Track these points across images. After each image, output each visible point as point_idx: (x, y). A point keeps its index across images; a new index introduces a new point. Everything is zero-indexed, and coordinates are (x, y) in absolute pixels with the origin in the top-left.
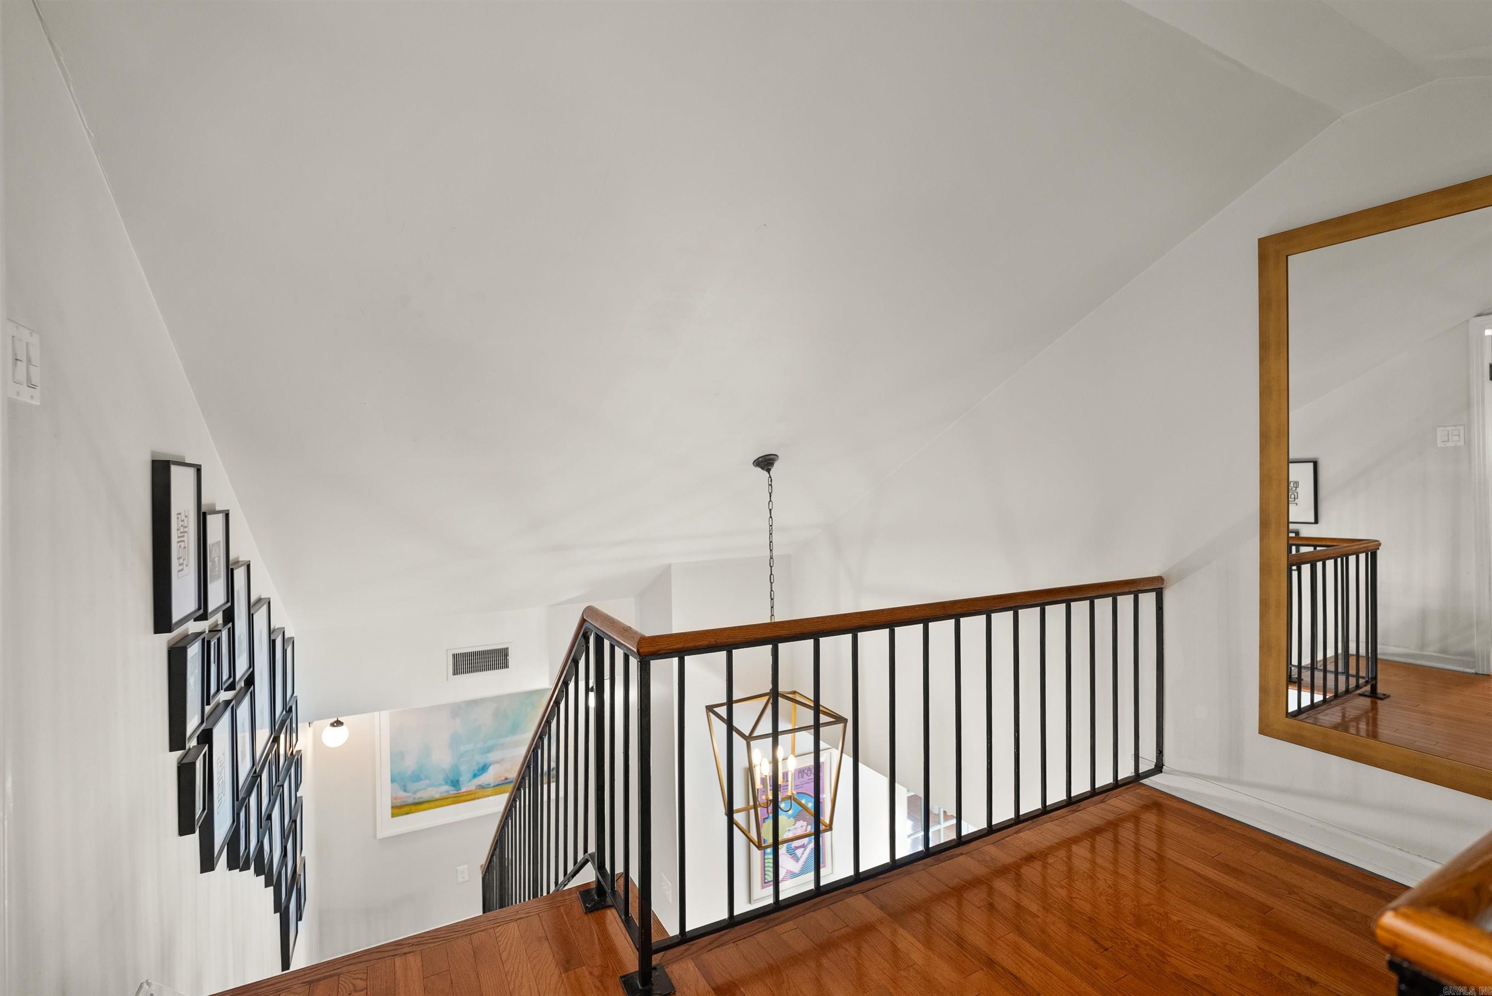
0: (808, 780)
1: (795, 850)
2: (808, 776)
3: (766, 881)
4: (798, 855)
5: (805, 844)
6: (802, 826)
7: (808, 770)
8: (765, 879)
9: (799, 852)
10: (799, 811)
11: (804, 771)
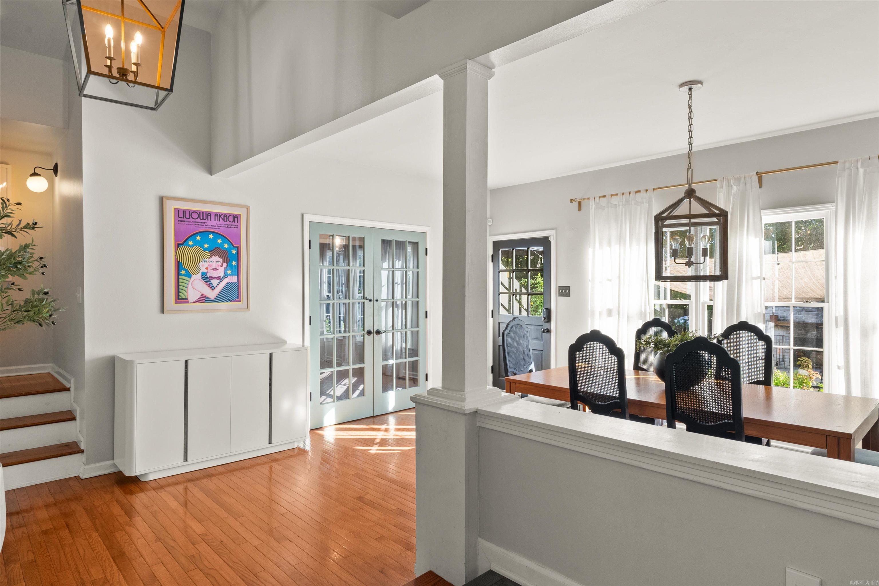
0: (225, 224)
1: (210, 280)
2: (225, 221)
3: (180, 298)
4: (214, 285)
5: (221, 277)
6: (218, 262)
7: (224, 217)
8: (179, 296)
9: (215, 282)
10: (215, 248)
11: (220, 216)
